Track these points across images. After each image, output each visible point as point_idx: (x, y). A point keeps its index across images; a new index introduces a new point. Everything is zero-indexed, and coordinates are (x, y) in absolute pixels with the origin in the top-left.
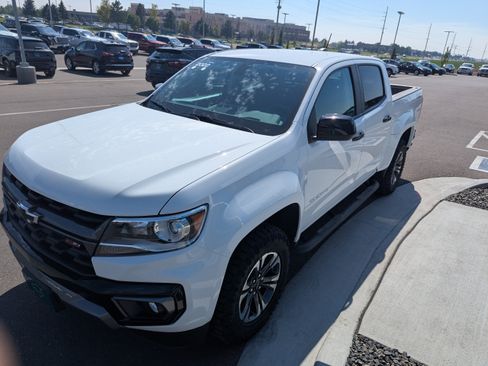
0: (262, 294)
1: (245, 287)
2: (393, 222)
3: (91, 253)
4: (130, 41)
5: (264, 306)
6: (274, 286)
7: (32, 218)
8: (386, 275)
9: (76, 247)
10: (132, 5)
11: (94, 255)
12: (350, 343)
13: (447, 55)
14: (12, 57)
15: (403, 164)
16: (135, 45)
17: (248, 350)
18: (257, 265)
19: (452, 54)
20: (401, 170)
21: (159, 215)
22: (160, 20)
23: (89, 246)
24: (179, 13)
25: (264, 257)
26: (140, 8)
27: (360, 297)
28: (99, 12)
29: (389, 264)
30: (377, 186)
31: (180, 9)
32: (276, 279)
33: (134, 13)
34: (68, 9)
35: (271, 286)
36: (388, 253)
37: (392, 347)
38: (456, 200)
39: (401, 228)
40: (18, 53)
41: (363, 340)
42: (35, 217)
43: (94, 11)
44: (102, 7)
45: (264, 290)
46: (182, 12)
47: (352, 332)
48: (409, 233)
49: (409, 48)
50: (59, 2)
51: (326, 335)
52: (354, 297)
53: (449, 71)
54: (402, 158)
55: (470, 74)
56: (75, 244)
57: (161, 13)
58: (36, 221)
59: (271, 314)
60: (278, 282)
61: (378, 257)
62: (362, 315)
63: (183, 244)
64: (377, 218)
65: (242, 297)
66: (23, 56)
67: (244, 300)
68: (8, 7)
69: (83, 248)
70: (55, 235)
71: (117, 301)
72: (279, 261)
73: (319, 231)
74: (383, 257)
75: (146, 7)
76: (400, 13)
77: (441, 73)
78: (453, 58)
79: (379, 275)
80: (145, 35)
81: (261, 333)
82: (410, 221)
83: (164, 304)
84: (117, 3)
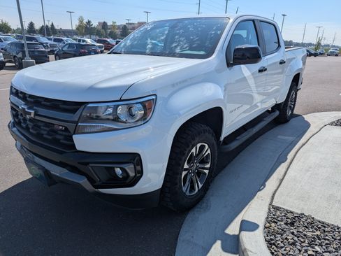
0: (199, 177)
1: (186, 166)
2: (291, 139)
3: (72, 132)
4: (99, 44)
5: (200, 186)
6: (207, 172)
7: (30, 114)
8: (289, 169)
9: (61, 130)
10: (99, 23)
11: (74, 134)
12: (267, 210)
13: (319, 44)
14: (20, 55)
15: (295, 101)
16: (102, 47)
17: (190, 217)
18: (194, 150)
19: (322, 44)
20: (294, 105)
21: (121, 100)
22: (118, 32)
23: (71, 127)
24: (131, 27)
25: (199, 145)
26: (104, 25)
27: (271, 184)
28: (77, 29)
29: (291, 163)
30: (277, 113)
31: (131, 24)
32: (208, 166)
33: (100, 27)
34: (56, 28)
35: (205, 171)
36: (290, 156)
37: (299, 212)
38: (336, 125)
39: (298, 142)
40: (24, 52)
41: (277, 208)
42: (33, 112)
43: (74, 28)
44: (80, 26)
45: (199, 174)
46: (133, 26)
47: (268, 204)
48: (304, 145)
49: (291, 41)
50: (51, 24)
51: (247, 206)
52: (267, 183)
53: (321, 54)
54: (294, 96)
55: (337, 55)
56: (61, 127)
57: (119, 27)
58: (32, 115)
59: (206, 193)
60: (209, 169)
61: (282, 159)
62: (274, 194)
63: (139, 123)
64: (279, 137)
65: (184, 173)
66: (27, 54)
67: (186, 176)
68: (18, 29)
69: (66, 129)
70: (47, 124)
71: (92, 167)
72: (209, 152)
73: (238, 138)
74: (286, 159)
75: (108, 24)
76: (284, 15)
77: (315, 55)
78: (323, 46)
79: (284, 170)
80: (108, 40)
81: (199, 206)
82: (303, 138)
83: (126, 168)
84: (89, 22)
